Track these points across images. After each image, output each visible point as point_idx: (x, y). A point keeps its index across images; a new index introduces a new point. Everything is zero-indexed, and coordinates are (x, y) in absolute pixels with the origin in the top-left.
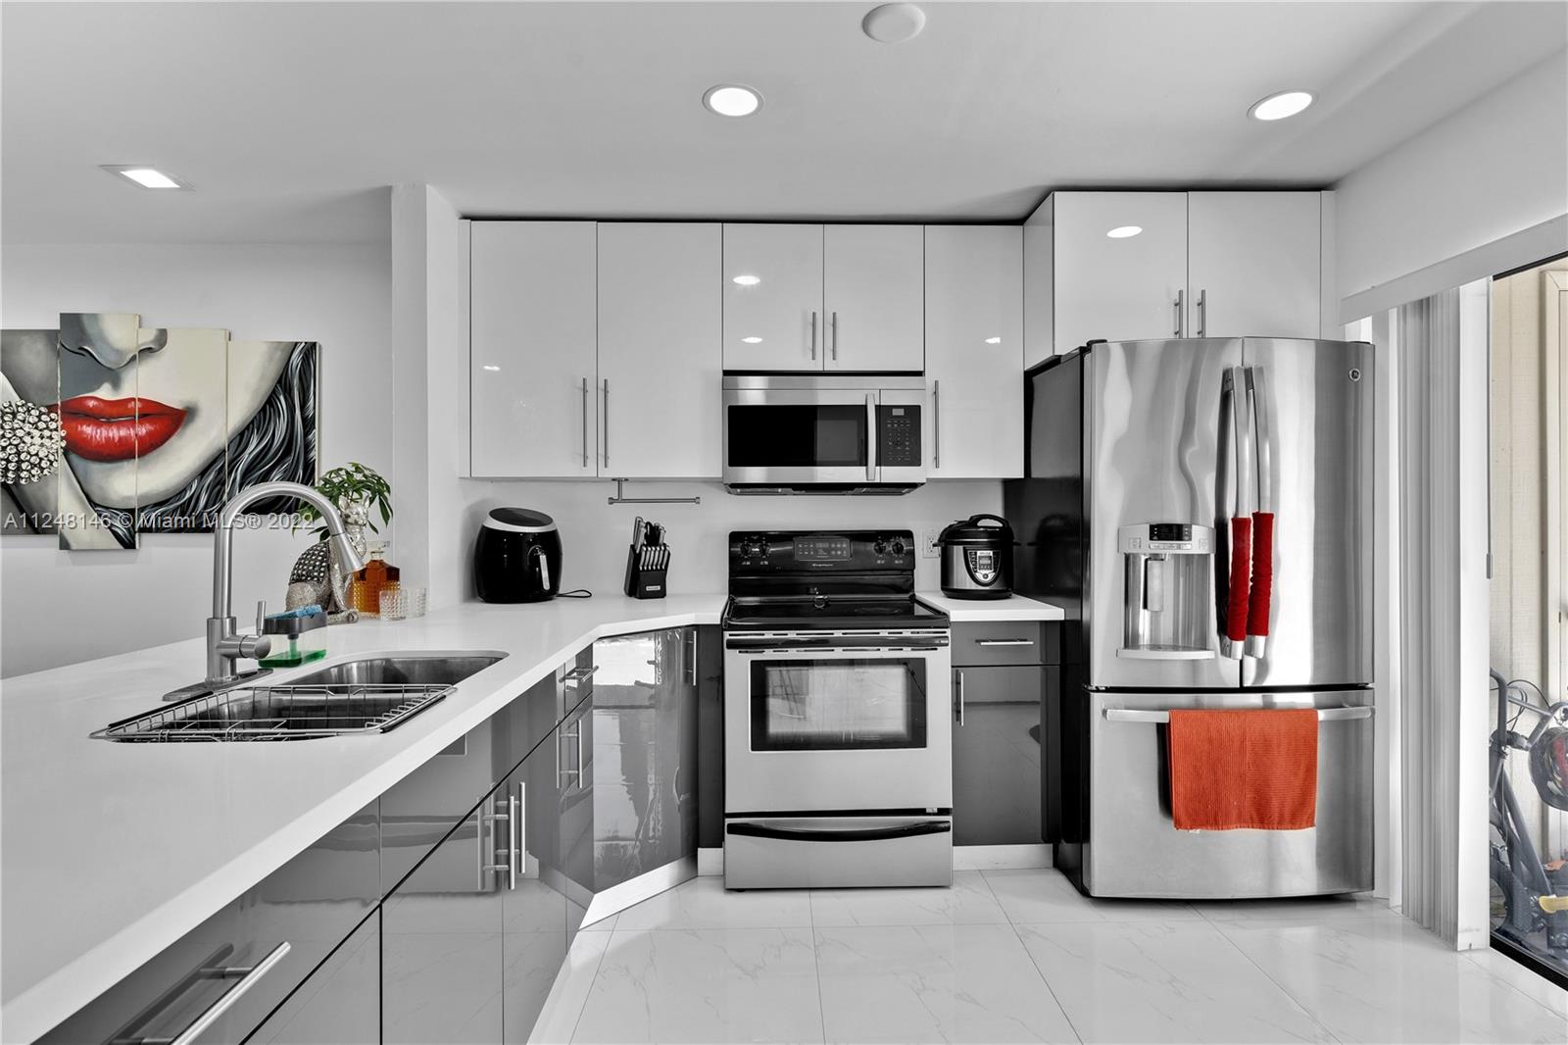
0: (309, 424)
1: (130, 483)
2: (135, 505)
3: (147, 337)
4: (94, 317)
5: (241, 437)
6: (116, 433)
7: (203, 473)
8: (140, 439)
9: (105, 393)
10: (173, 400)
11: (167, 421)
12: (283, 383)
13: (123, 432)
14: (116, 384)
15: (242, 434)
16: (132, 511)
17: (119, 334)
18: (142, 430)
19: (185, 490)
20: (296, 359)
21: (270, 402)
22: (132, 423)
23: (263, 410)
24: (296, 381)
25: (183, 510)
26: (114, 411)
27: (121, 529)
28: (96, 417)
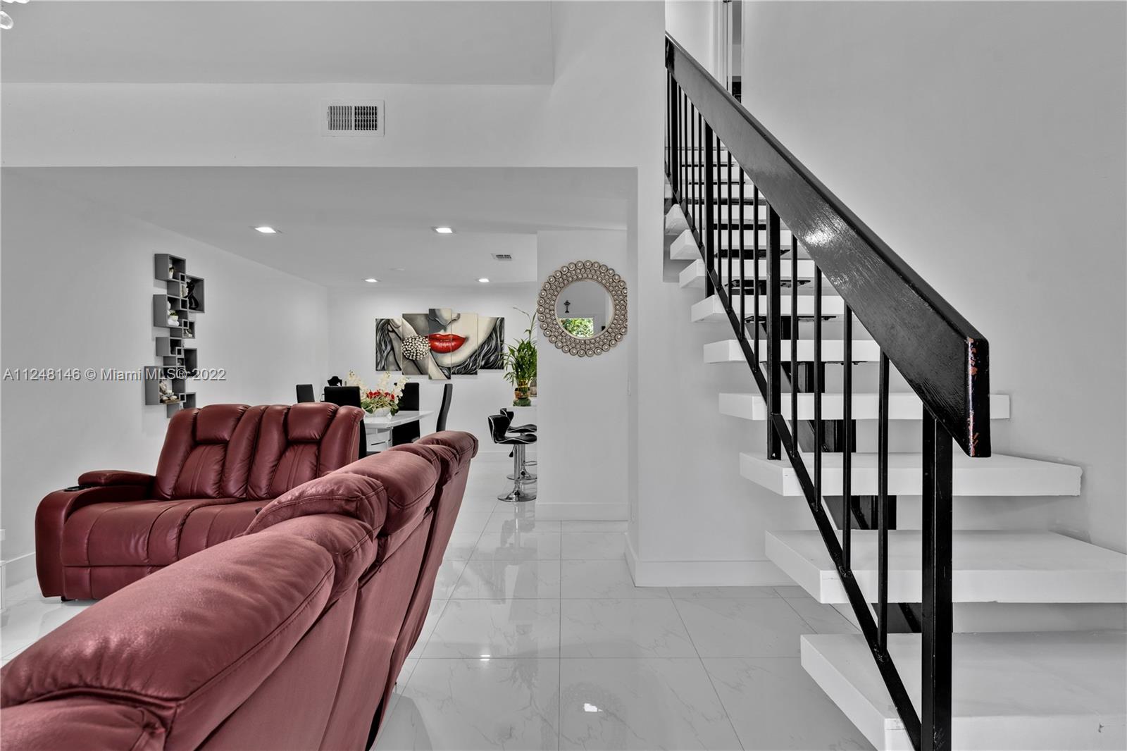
0: (502, 341)
1: (450, 359)
2: (450, 366)
3: (454, 316)
4: (439, 310)
5: (482, 346)
6: (445, 345)
7: (471, 357)
8: (452, 347)
9: (442, 332)
10: (462, 335)
11: (460, 341)
12: (494, 330)
13: (447, 344)
14: (445, 330)
15: (482, 345)
16: (449, 368)
17: (446, 315)
18: (453, 344)
19: (465, 362)
20: (498, 323)
21: (491, 335)
22: (449, 342)
23: (488, 338)
24: (498, 329)
25: (465, 367)
26: (445, 338)
27: (447, 374)
28: (439, 340)
